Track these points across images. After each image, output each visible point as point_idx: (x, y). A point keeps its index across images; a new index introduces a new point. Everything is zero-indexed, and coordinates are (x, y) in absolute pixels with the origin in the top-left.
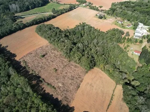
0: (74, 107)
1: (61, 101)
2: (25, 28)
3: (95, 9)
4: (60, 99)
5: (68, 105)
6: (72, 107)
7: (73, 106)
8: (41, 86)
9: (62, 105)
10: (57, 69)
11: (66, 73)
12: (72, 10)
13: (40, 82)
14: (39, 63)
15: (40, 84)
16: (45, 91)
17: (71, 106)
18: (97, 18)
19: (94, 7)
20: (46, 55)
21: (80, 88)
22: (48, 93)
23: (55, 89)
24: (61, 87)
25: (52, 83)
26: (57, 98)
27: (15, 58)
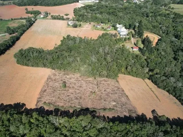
0: (142, 113)
1: (130, 116)
3: (60, 19)
4: (128, 115)
5: (138, 115)
8: (99, 116)
9: (135, 118)
10: (93, 91)
11: (105, 91)
13: (94, 113)
14: (68, 96)
15: (96, 115)
18: (71, 27)
19: (57, 16)
21: (128, 96)
22: (113, 117)
23: (114, 109)
24: (116, 105)
25: (105, 107)
27: (26, 107)
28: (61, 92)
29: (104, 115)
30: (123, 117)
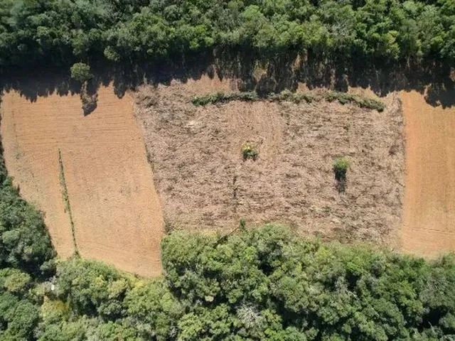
0: (121, 98)
1: (156, 87)
5: (134, 90)
6: (123, 95)
7: (124, 98)
9: (145, 79)
10: (249, 161)
11: (213, 171)
15: (239, 79)
16: (211, 76)
17: (126, 94)
20: (336, 182)
22: (200, 78)
23: (194, 102)
24: (188, 119)
25: (217, 109)
26: (168, 84)
27: (423, 97)
28: (345, 150)
29: (221, 80)
30: (173, 81)
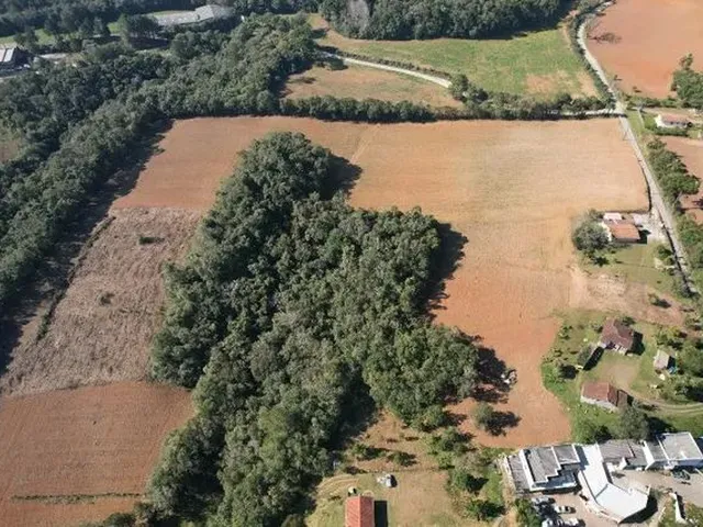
2: (271, 115)
8: (39, 306)
10: (112, 299)
12: (555, 118)
15: (44, 302)
16: (26, 323)
22: (22, 332)
23: (40, 339)
24: (51, 346)
